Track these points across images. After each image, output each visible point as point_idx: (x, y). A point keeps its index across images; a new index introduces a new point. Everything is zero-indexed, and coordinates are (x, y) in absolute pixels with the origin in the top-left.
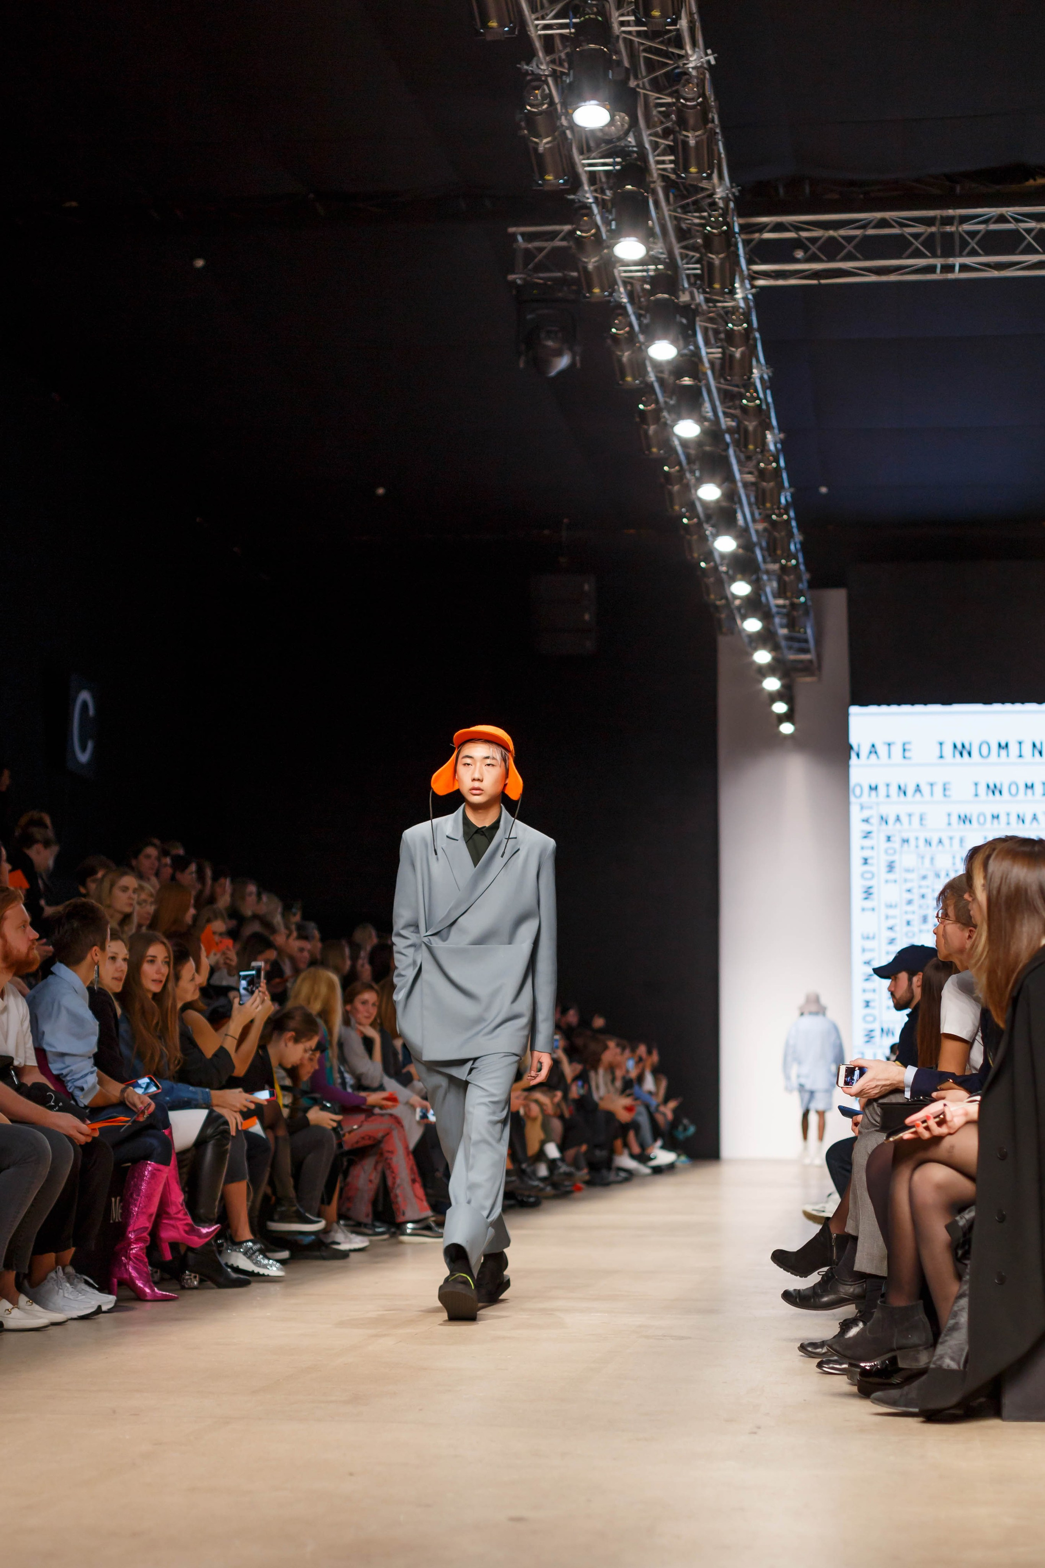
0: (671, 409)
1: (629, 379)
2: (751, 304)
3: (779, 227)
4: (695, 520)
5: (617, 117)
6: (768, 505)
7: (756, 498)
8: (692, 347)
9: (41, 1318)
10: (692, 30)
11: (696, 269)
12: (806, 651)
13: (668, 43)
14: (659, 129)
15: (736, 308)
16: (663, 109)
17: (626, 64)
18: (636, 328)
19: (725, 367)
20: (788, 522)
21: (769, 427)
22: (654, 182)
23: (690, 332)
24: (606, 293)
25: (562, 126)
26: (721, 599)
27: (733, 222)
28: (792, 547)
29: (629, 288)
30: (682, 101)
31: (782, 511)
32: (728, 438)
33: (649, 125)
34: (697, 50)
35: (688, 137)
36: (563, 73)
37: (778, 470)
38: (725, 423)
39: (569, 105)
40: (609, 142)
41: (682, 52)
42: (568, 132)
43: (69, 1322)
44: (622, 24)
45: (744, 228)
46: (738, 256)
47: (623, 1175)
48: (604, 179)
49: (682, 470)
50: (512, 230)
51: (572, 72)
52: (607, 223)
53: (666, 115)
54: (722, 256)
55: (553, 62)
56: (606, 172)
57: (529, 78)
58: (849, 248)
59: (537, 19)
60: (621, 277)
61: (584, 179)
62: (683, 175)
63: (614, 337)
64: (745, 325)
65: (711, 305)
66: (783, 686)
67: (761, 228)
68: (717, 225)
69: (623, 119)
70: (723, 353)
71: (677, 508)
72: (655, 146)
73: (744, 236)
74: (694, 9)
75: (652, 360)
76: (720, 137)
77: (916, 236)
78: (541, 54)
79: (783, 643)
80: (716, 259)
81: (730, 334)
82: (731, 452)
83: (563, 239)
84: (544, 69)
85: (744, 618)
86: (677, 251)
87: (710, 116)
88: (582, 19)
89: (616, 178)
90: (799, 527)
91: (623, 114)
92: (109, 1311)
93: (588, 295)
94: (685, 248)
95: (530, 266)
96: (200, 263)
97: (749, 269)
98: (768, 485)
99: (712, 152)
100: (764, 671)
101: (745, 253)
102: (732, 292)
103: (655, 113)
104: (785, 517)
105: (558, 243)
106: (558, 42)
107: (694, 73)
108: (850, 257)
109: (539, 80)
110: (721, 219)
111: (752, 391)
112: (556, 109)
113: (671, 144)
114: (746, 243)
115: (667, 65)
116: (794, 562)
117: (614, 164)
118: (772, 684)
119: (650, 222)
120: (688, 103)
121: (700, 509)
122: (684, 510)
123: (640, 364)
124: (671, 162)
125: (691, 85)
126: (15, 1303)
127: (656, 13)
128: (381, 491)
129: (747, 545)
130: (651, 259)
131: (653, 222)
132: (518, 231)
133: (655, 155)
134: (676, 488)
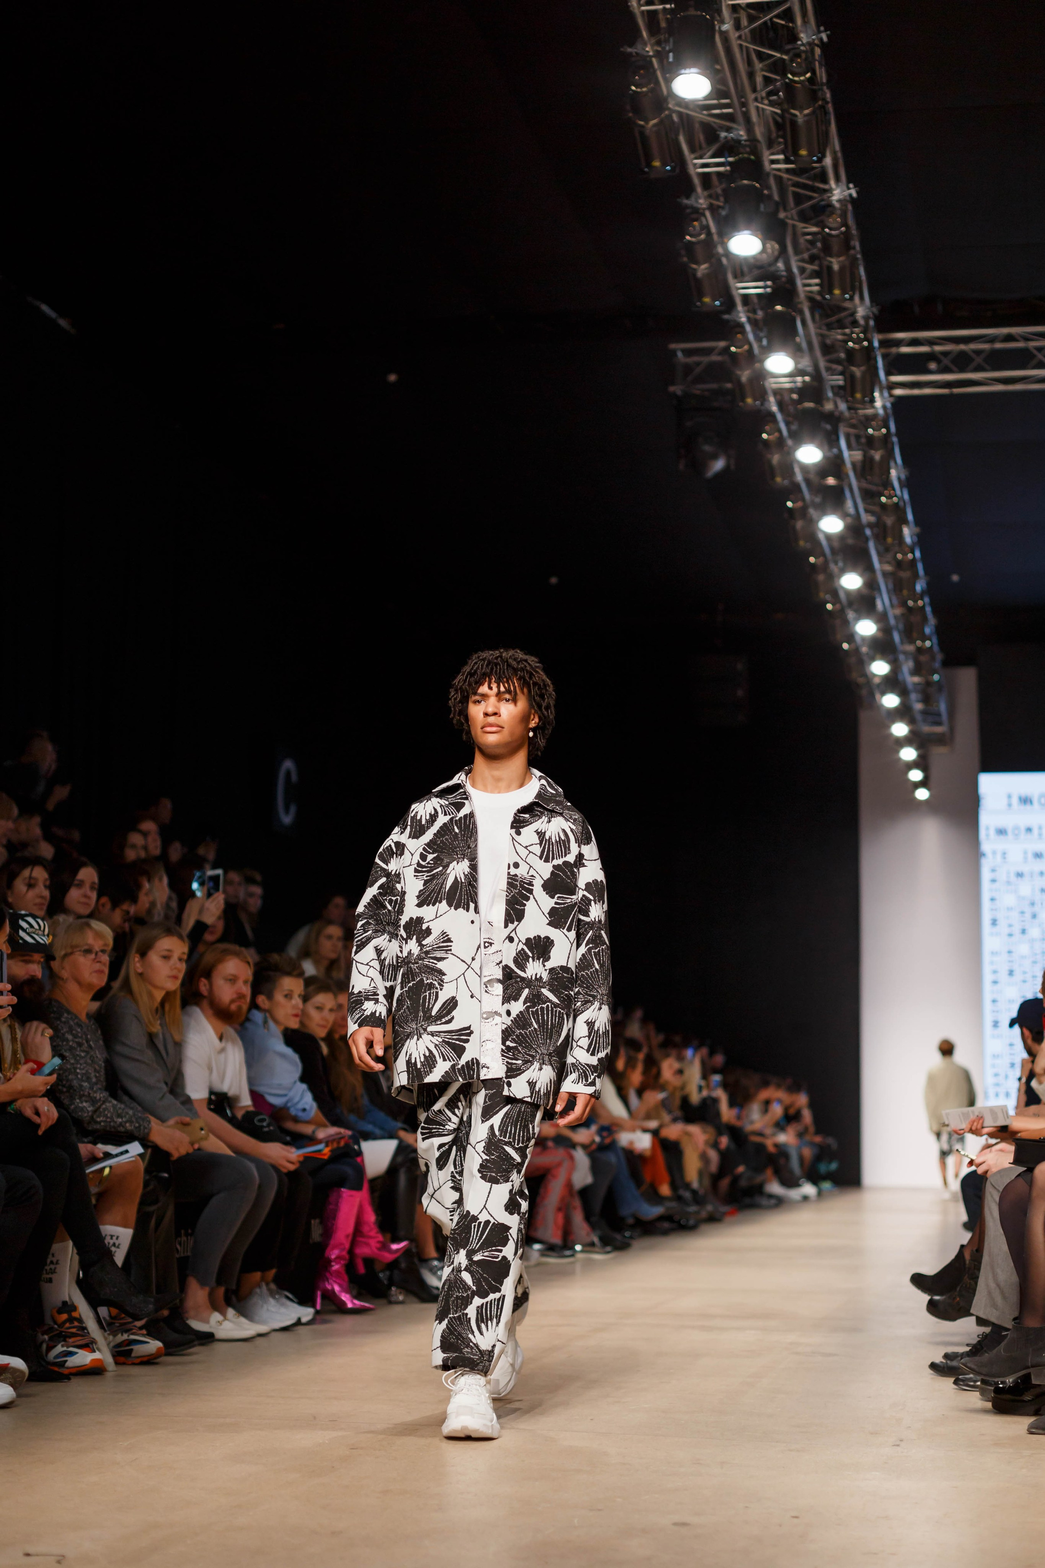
0: (817, 507)
1: (778, 479)
2: (890, 411)
3: (914, 342)
4: (838, 606)
5: (768, 246)
6: (905, 592)
7: (895, 585)
8: (835, 451)
9: (248, 1329)
10: (835, 166)
11: (839, 380)
12: (939, 723)
13: (815, 178)
14: (806, 256)
15: (875, 416)
16: (809, 237)
17: (776, 197)
18: (785, 432)
19: (865, 469)
20: (924, 607)
21: (905, 522)
22: (801, 303)
23: (834, 437)
24: (758, 403)
25: (718, 253)
26: (861, 677)
27: (872, 337)
28: (928, 630)
29: (778, 397)
30: (827, 230)
31: (918, 596)
32: (868, 532)
33: (797, 252)
34: (840, 184)
35: (831, 262)
36: (719, 207)
37: (914, 561)
38: (866, 518)
39: (724, 235)
40: (760, 267)
41: (826, 187)
42: (724, 261)
43: (274, 1334)
44: (773, 162)
45: (882, 343)
46: (876, 368)
47: (773, 1201)
48: (755, 300)
49: (826, 563)
50: (673, 346)
51: (727, 207)
52: (759, 339)
53: (812, 243)
54: (863, 368)
55: (710, 196)
56: (758, 295)
57: (688, 211)
58: (979, 360)
59: (696, 158)
60: (771, 388)
61: (738, 301)
62: (827, 296)
63: (766, 442)
64: (884, 431)
65: (852, 411)
66: (919, 756)
67: (899, 343)
68: (858, 341)
69: (773, 248)
70: (865, 456)
71: (822, 595)
72: (802, 270)
73: (883, 350)
74: (837, 147)
75: (799, 462)
76: (861, 262)
77: (1039, 349)
78: (699, 189)
79: (919, 717)
80: (857, 371)
81: (870, 439)
82: (871, 545)
83: (720, 354)
84: (702, 203)
85: (883, 693)
86: (822, 364)
87: (852, 243)
88: (737, 157)
89: (766, 300)
90: (935, 612)
91: (773, 243)
92: (309, 1323)
93: (741, 404)
94: (830, 361)
95: (690, 378)
96: (392, 378)
97: (887, 380)
98: (905, 575)
99: (854, 276)
100: (901, 743)
101: (884, 365)
102: (872, 400)
103: (802, 240)
104: (920, 603)
105: (715, 358)
106: (715, 179)
107: (837, 205)
108: (979, 369)
109: (697, 213)
110: (862, 335)
111: (889, 489)
112: (712, 239)
113: (816, 268)
114: (884, 356)
115: (811, 198)
116: (928, 644)
117: (765, 287)
118: (908, 754)
119: (798, 339)
120: (833, 232)
121: (842, 595)
122: (828, 597)
123: (789, 465)
124: (817, 285)
125: (834, 216)
126: (223, 1314)
127: (803, 152)
128: (554, 580)
129: (885, 629)
130: (799, 372)
131: (800, 339)
132: (678, 347)
133: (802, 279)
134: (821, 577)
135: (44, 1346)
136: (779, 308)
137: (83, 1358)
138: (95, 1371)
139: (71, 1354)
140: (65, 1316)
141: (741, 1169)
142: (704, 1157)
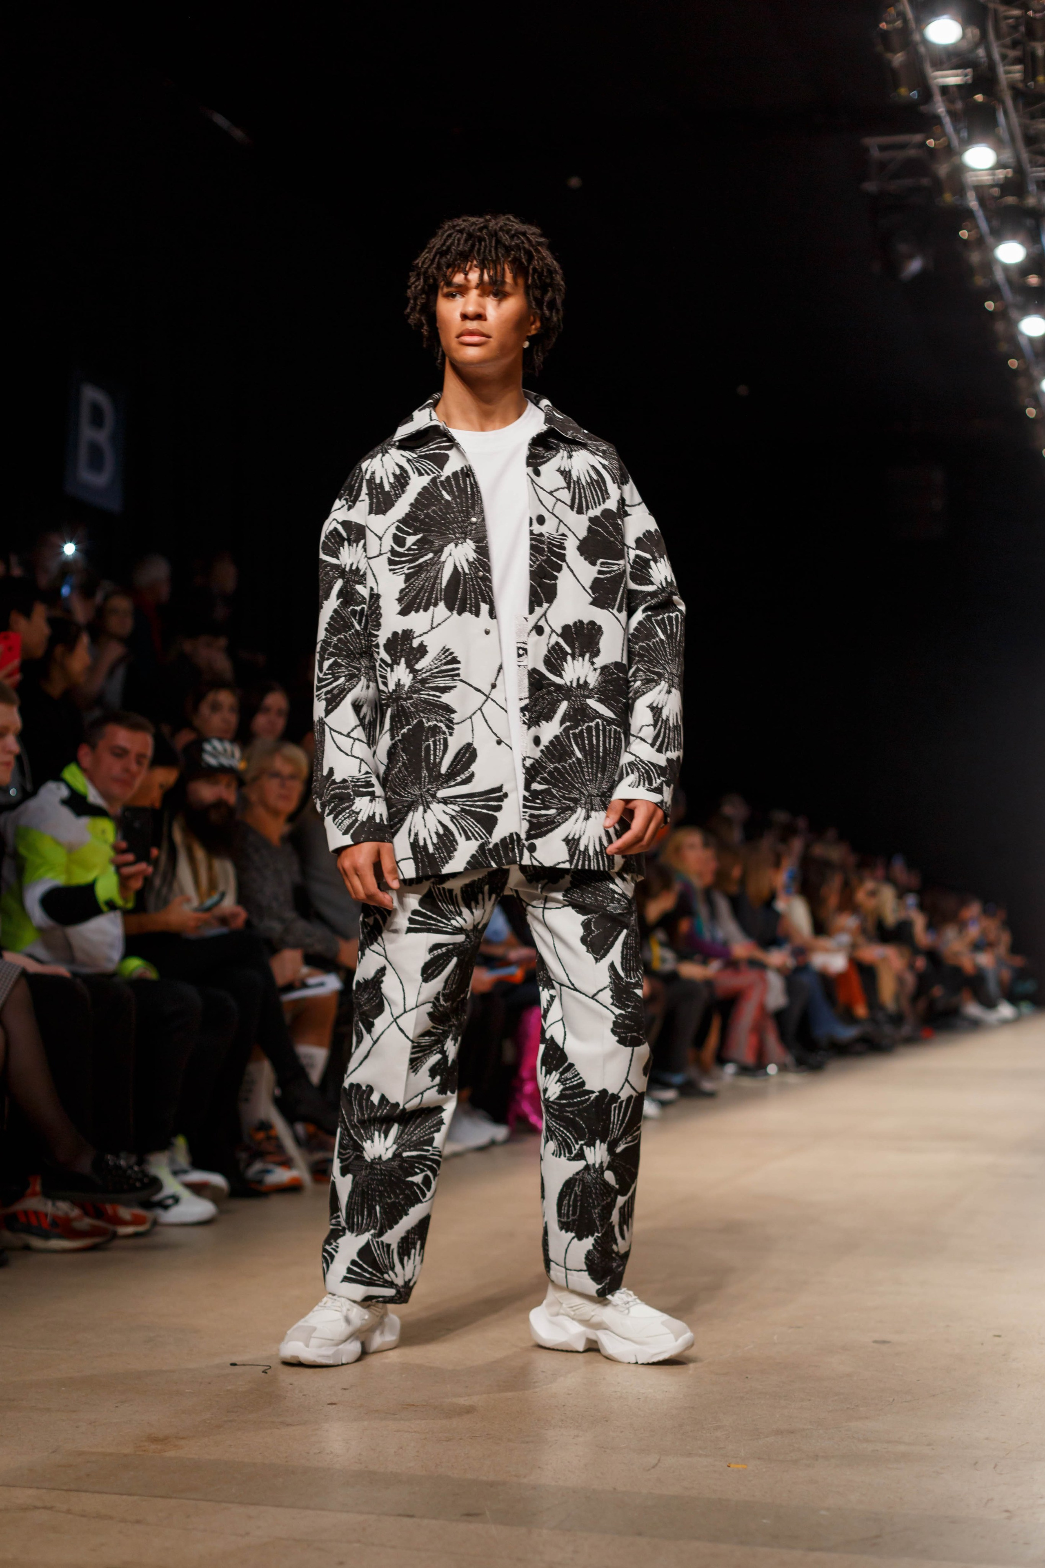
0: (1016, 307)
1: (977, 280)
4: (1038, 410)
5: (968, 31)
8: (1037, 247)
11: (1043, 172)
14: (1008, 40)
16: (1010, 21)
18: (983, 229)
22: (1001, 92)
23: (1035, 232)
24: (955, 199)
25: (913, 41)
29: (978, 193)
30: (1031, 13)
33: (999, 36)
35: (1033, 48)
39: (922, 22)
40: (958, 54)
42: (921, 48)
47: (970, 1024)
48: (953, 90)
49: (1026, 366)
50: (866, 141)
52: (957, 131)
53: (1015, 28)
56: (958, 83)
60: (970, 184)
61: (935, 92)
62: (1031, 84)
63: (963, 241)
69: (973, 33)
71: (1020, 400)
72: (1004, 57)
75: (998, 262)
83: (915, 148)
86: (1023, 156)
89: (964, 90)
91: (973, 29)
92: (506, 1140)
93: (937, 201)
94: (1032, 152)
95: (884, 174)
103: (1004, 25)
105: (912, 153)
112: (908, 26)
113: (1017, 53)
119: (998, 130)
120: (1038, 15)
121: (1042, 400)
122: (1027, 402)
123: (987, 264)
124: (1018, 72)
130: (1000, 165)
131: (1002, 130)
132: (873, 144)
133: (1004, 65)
134: (1022, 382)
135: (242, 1165)
136: (979, 98)
137: (281, 1176)
138: (293, 1188)
139: (268, 1171)
140: (261, 1135)
141: (938, 991)
142: (900, 981)
